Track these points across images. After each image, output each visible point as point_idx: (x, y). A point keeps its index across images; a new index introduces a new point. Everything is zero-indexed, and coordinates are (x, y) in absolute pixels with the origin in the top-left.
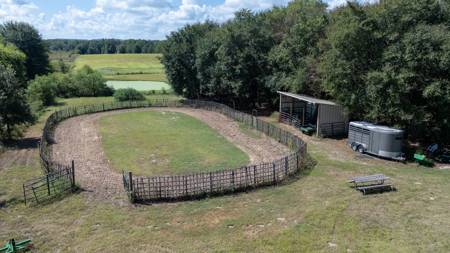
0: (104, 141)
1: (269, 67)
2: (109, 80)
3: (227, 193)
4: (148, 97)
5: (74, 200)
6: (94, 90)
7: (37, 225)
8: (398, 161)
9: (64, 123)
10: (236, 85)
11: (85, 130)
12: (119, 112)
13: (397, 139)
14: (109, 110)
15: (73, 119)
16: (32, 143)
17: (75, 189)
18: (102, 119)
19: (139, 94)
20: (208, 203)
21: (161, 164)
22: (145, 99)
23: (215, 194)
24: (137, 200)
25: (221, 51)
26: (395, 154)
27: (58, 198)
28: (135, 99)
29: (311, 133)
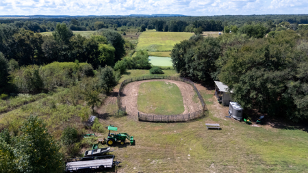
0: (138, 96)
3: (166, 122)
4: (163, 71)
5: (125, 118)
7: (115, 123)
8: (238, 120)
9: (127, 86)
10: (200, 74)
11: (134, 90)
12: (149, 81)
13: (239, 112)
15: (130, 84)
16: (115, 94)
17: (126, 114)
18: (141, 84)
20: (158, 124)
21: (153, 109)
23: (162, 122)
24: (140, 120)
25: (195, 57)
27: (121, 116)
29: (220, 103)
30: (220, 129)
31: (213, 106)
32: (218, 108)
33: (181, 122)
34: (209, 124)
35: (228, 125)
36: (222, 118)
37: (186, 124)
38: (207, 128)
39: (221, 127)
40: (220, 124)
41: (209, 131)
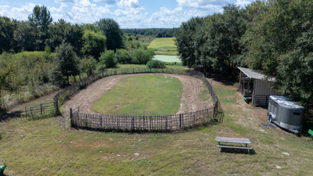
1: (239, 48)
2: (159, 54)
3: (127, 131)
4: (167, 66)
6: (140, 60)
8: (294, 133)
10: (214, 60)
13: (295, 113)
14: (137, 73)
17: (57, 114)
19: (161, 64)
20: (109, 134)
22: (165, 67)
23: (120, 131)
26: (293, 127)
28: (159, 67)
29: (248, 101)
30: (252, 152)
31: (234, 106)
32: (244, 109)
33: (161, 131)
34: (224, 139)
35: (271, 143)
36: (256, 128)
37: (171, 136)
38: (218, 148)
39: (254, 147)
40: (252, 140)
41: (225, 155)
